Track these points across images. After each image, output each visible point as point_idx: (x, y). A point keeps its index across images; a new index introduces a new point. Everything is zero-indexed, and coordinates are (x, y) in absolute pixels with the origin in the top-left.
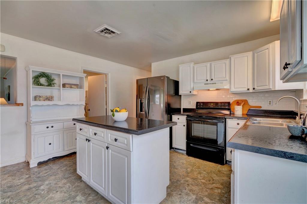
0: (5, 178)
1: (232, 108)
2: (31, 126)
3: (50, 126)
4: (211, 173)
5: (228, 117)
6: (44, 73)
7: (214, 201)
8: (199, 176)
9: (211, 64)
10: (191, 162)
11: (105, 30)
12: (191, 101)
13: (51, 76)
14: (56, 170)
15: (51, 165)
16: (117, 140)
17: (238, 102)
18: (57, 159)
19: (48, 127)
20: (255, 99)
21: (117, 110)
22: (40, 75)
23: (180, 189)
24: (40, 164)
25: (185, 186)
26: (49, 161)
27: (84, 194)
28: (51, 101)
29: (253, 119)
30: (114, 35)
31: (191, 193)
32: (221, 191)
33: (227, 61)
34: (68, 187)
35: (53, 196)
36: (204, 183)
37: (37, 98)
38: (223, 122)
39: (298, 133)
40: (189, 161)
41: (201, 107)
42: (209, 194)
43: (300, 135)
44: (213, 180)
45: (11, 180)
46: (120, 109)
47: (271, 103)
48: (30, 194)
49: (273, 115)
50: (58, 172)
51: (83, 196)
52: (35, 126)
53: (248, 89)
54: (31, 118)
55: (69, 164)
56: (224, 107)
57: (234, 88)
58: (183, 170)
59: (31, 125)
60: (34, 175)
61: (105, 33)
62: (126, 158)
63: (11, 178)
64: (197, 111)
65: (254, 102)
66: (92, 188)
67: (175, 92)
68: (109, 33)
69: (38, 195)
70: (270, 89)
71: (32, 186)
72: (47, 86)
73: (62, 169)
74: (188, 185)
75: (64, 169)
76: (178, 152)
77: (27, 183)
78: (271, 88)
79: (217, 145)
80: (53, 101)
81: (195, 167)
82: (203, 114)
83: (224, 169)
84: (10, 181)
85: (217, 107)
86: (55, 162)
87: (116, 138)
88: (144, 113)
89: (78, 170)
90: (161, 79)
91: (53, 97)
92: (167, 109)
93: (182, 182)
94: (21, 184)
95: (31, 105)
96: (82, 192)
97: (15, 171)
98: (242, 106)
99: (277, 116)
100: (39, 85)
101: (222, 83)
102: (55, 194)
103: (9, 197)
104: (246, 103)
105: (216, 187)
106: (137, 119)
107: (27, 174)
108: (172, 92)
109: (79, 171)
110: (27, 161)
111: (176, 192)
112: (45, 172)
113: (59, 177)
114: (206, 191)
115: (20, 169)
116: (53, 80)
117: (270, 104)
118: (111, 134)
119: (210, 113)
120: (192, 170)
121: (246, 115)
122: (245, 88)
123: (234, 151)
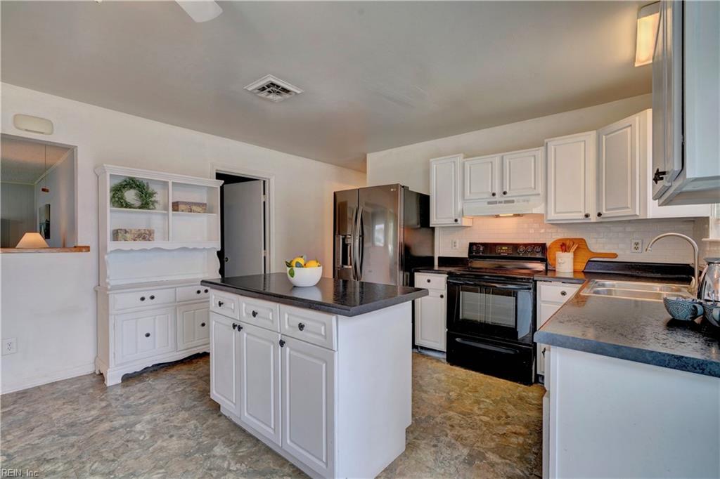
0: (57, 407)
1: (550, 257)
2: (108, 295)
3: (147, 295)
4: (503, 402)
5: (543, 279)
6: (132, 179)
7: (508, 461)
8: (476, 409)
9: (502, 157)
10: (458, 377)
11: (268, 86)
12: (458, 242)
13: (148, 186)
14: (162, 391)
15: (150, 381)
16: (304, 326)
17: (563, 245)
18: (162, 368)
19: (143, 299)
20: (603, 238)
21: (300, 263)
22: (125, 183)
23: (434, 436)
24: (127, 378)
25: (445, 429)
26: (145, 372)
27: (229, 442)
28: (150, 240)
29: (597, 282)
30: (287, 96)
31: (458, 443)
32: (525, 441)
33: (540, 152)
34: (193, 427)
35: (165, 444)
36: (486, 424)
37: (120, 235)
38: (530, 289)
39: (684, 315)
40: (453, 375)
41: (481, 254)
42: (498, 446)
43: (688, 318)
44: (508, 417)
45: (70, 412)
46: (304, 259)
47: (640, 246)
48: (116, 441)
49: (644, 275)
50: (168, 396)
51: (228, 446)
52: (116, 295)
53: (587, 216)
54: (109, 278)
55: (189, 379)
56: (531, 254)
57: (555, 212)
58: (440, 395)
59: (108, 293)
60: (118, 402)
61: (269, 92)
62: (324, 365)
63: (70, 407)
64: (469, 264)
65: (600, 245)
66: (244, 431)
67: (421, 220)
68: (278, 92)
69: (132, 443)
70: (636, 215)
71: (116, 424)
72: (140, 208)
73: (177, 390)
74: (452, 426)
75: (180, 389)
76: (428, 356)
77: (107, 418)
78: (638, 214)
79: (518, 340)
80: (153, 240)
81: (466, 389)
82: (484, 270)
83: (531, 394)
84: (71, 414)
85: (518, 256)
86: (159, 375)
87: (300, 322)
88: (350, 267)
89: (214, 392)
90: (389, 191)
91: (153, 233)
92: (404, 257)
93: (438, 419)
94: (92, 420)
95: (109, 250)
96: (224, 438)
97: (76, 392)
98: (572, 254)
99: (653, 275)
100: (122, 206)
101: (528, 201)
102: (167, 441)
103: (73, 446)
104: (581, 246)
105: (514, 431)
106: (335, 280)
107: (102, 400)
108: (414, 220)
109: (217, 395)
110: (97, 373)
111: (425, 441)
112: (139, 395)
113: (171, 407)
114: (492, 439)
115: (85, 389)
116: (151, 195)
117: (636, 249)
118: (289, 314)
119: (500, 267)
120: (460, 395)
121: (583, 274)
122: (580, 212)
123: (549, 350)
